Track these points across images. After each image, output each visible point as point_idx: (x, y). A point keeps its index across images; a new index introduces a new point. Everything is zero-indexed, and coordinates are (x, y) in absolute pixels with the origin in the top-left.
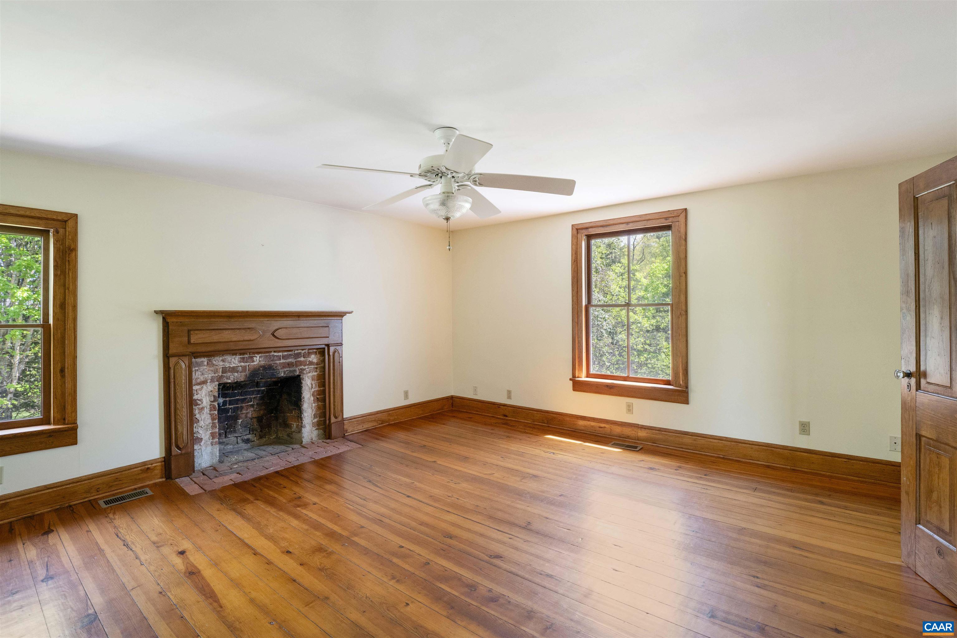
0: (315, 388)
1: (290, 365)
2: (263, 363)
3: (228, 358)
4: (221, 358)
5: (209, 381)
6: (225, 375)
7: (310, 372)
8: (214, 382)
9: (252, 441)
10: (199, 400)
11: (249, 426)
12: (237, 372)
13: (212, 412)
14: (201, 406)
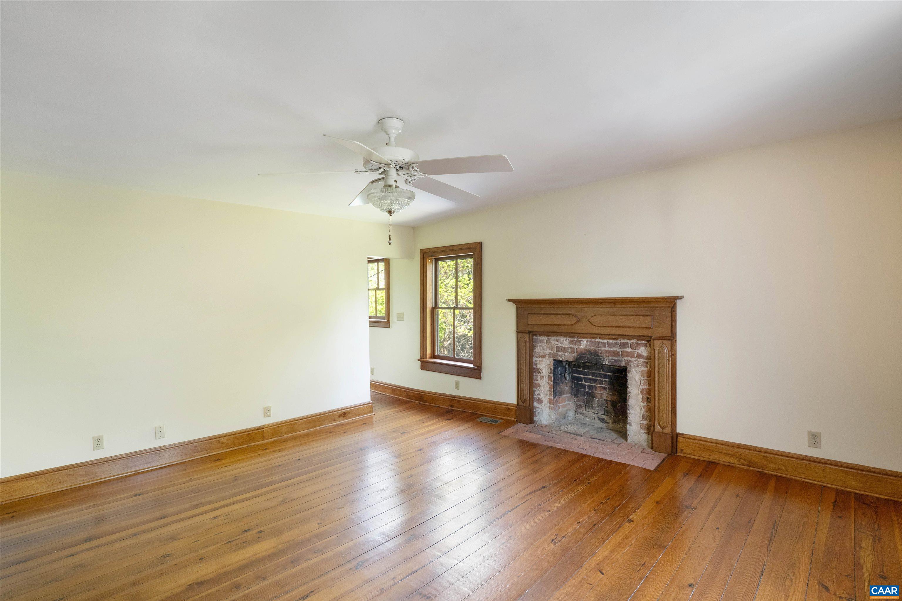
0: (643, 385)
1: (615, 354)
2: (588, 348)
3: (561, 339)
4: (556, 339)
5: (547, 356)
6: (558, 353)
7: (638, 366)
8: (550, 357)
9: (607, 423)
10: (540, 369)
11: (604, 407)
12: (567, 352)
13: (549, 382)
14: (541, 375)
